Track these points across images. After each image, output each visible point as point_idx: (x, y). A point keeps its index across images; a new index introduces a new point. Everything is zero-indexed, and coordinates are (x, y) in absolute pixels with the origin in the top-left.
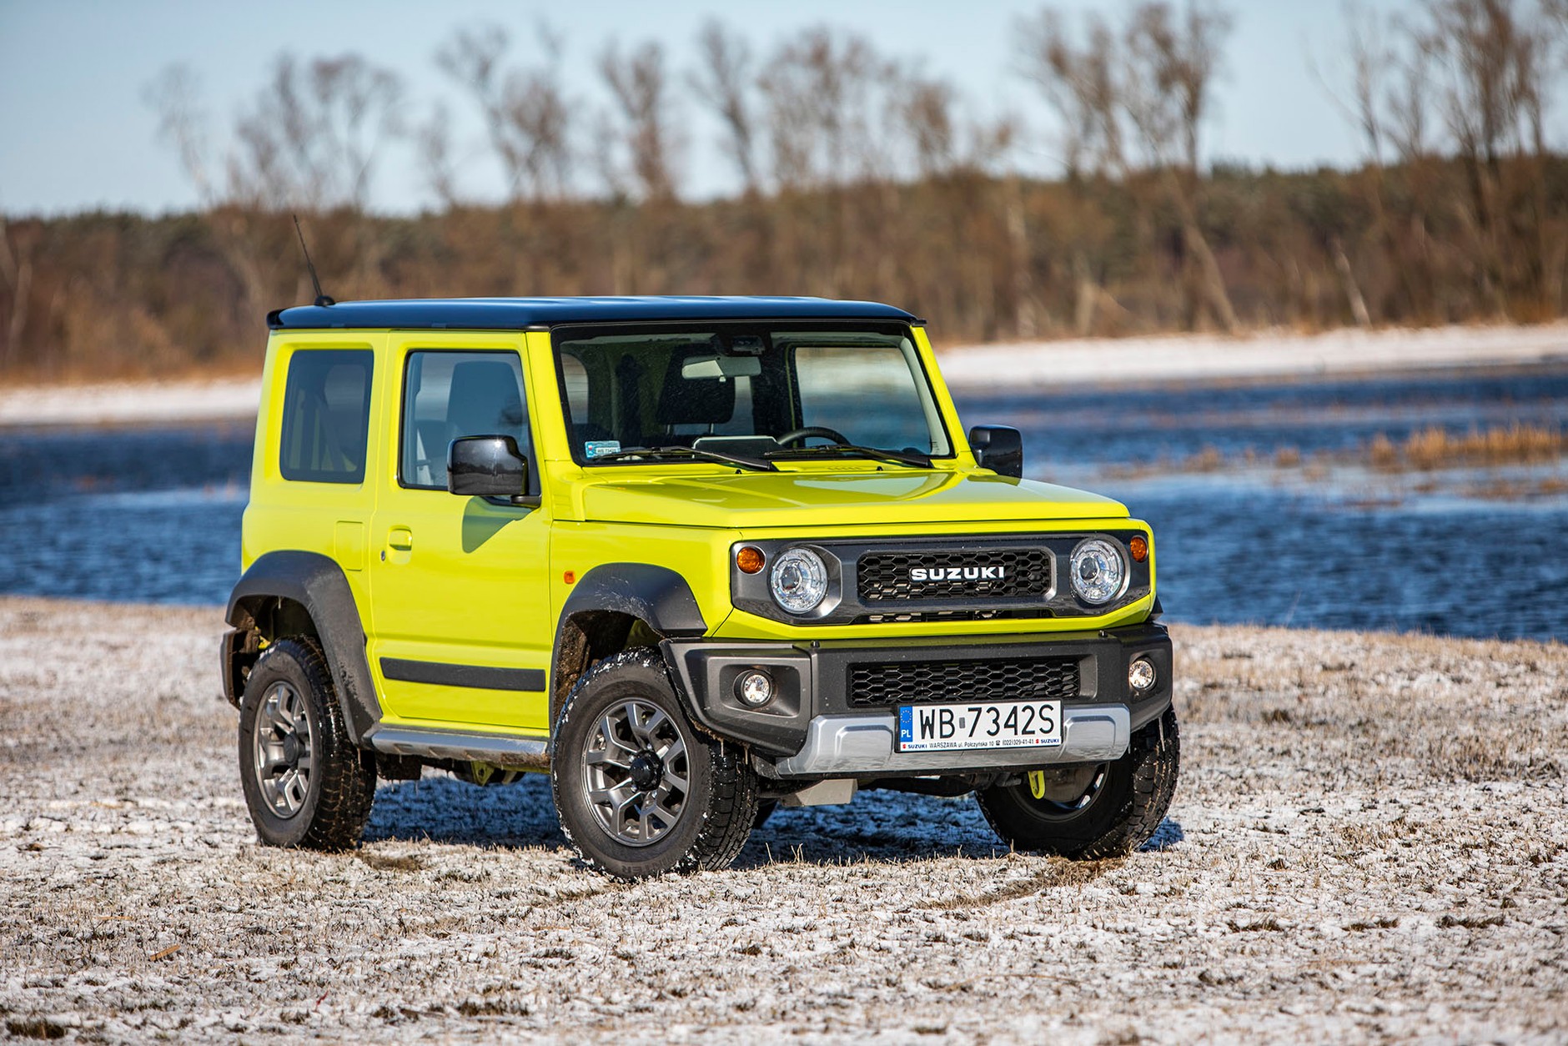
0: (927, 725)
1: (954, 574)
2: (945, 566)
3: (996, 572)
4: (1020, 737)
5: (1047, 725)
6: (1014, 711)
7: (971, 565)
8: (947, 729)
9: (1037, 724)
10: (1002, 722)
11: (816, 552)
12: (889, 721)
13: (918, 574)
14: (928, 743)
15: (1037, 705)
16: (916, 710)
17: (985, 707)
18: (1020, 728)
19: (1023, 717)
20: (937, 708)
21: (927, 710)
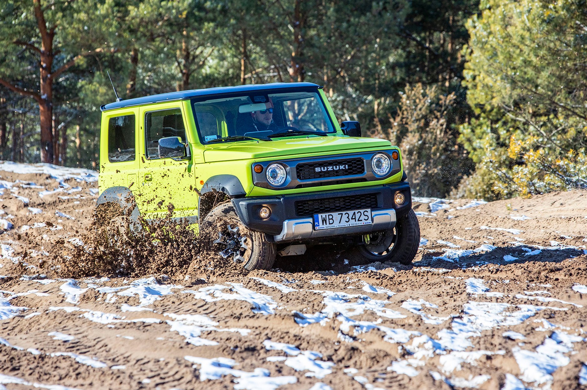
0: (324, 220)
1: (330, 168)
2: (327, 166)
3: (345, 167)
4: (357, 222)
5: (366, 218)
6: (354, 213)
7: (336, 165)
8: (331, 221)
9: (363, 217)
10: (350, 217)
11: (281, 164)
12: (311, 220)
13: (318, 170)
14: (325, 226)
15: (362, 211)
16: (320, 215)
17: (344, 213)
18: (357, 219)
19: (358, 216)
20: (327, 214)
21: (324, 215)
